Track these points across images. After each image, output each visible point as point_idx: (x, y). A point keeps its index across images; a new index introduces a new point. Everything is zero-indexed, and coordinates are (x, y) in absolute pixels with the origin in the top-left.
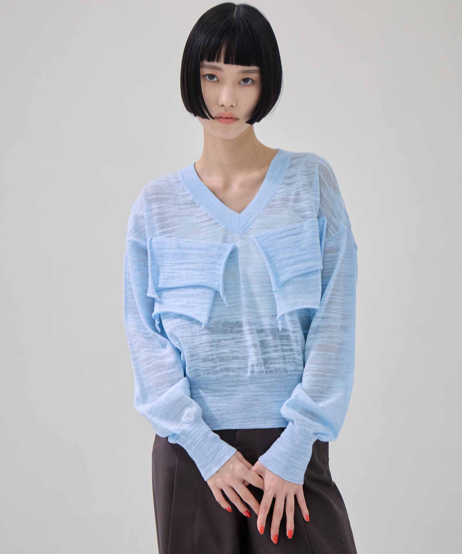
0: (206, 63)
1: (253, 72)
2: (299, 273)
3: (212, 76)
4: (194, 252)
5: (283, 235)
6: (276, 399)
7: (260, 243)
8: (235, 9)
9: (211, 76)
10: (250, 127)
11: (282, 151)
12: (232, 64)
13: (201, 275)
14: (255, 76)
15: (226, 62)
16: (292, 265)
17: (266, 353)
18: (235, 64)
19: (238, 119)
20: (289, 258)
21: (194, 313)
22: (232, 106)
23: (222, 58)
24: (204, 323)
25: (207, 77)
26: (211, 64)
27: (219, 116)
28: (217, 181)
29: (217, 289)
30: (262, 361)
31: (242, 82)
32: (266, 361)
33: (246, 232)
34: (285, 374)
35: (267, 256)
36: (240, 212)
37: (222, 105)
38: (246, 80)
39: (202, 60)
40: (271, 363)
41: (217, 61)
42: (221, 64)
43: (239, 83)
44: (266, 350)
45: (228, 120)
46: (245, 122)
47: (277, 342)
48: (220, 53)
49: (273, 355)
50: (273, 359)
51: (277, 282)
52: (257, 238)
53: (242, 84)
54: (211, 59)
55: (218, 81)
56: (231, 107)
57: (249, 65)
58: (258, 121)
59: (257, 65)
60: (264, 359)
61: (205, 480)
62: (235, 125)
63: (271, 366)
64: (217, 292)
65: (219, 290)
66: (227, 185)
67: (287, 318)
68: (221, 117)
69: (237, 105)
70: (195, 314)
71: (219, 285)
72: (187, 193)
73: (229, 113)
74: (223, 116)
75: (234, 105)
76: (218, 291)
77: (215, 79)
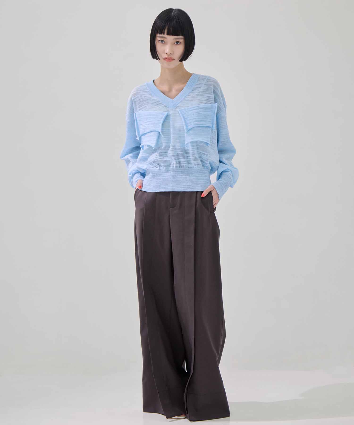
0: (158, 35)
1: (181, 39)
2: (197, 126)
4: (151, 116)
5: (191, 110)
6: (183, 179)
7: (181, 113)
8: (173, 11)
9: (162, 41)
10: (180, 63)
11: (195, 74)
12: (170, 35)
14: (182, 41)
15: (168, 34)
16: (194, 122)
18: (171, 35)
19: (174, 59)
20: (193, 119)
22: (171, 54)
23: (166, 33)
24: (154, 147)
25: (160, 41)
26: (161, 35)
27: (165, 58)
28: (165, 88)
29: (159, 131)
30: (178, 162)
31: (176, 43)
32: (179, 162)
33: (175, 108)
34: (188, 168)
35: (183, 118)
36: (172, 99)
37: (167, 54)
41: (164, 34)
42: (165, 35)
43: (174, 44)
45: (170, 60)
46: (178, 61)
48: (165, 31)
51: (187, 129)
52: (180, 110)
53: (175, 44)
54: (161, 33)
55: (165, 43)
56: (171, 55)
57: (178, 36)
58: (185, 60)
59: (182, 36)
62: (173, 62)
63: (182, 164)
64: (159, 133)
66: (170, 90)
67: (190, 144)
68: (166, 59)
70: (150, 144)
71: (159, 129)
72: (148, 90)
73: (170, 57)
75: (172, 53)
77: (164, 42)
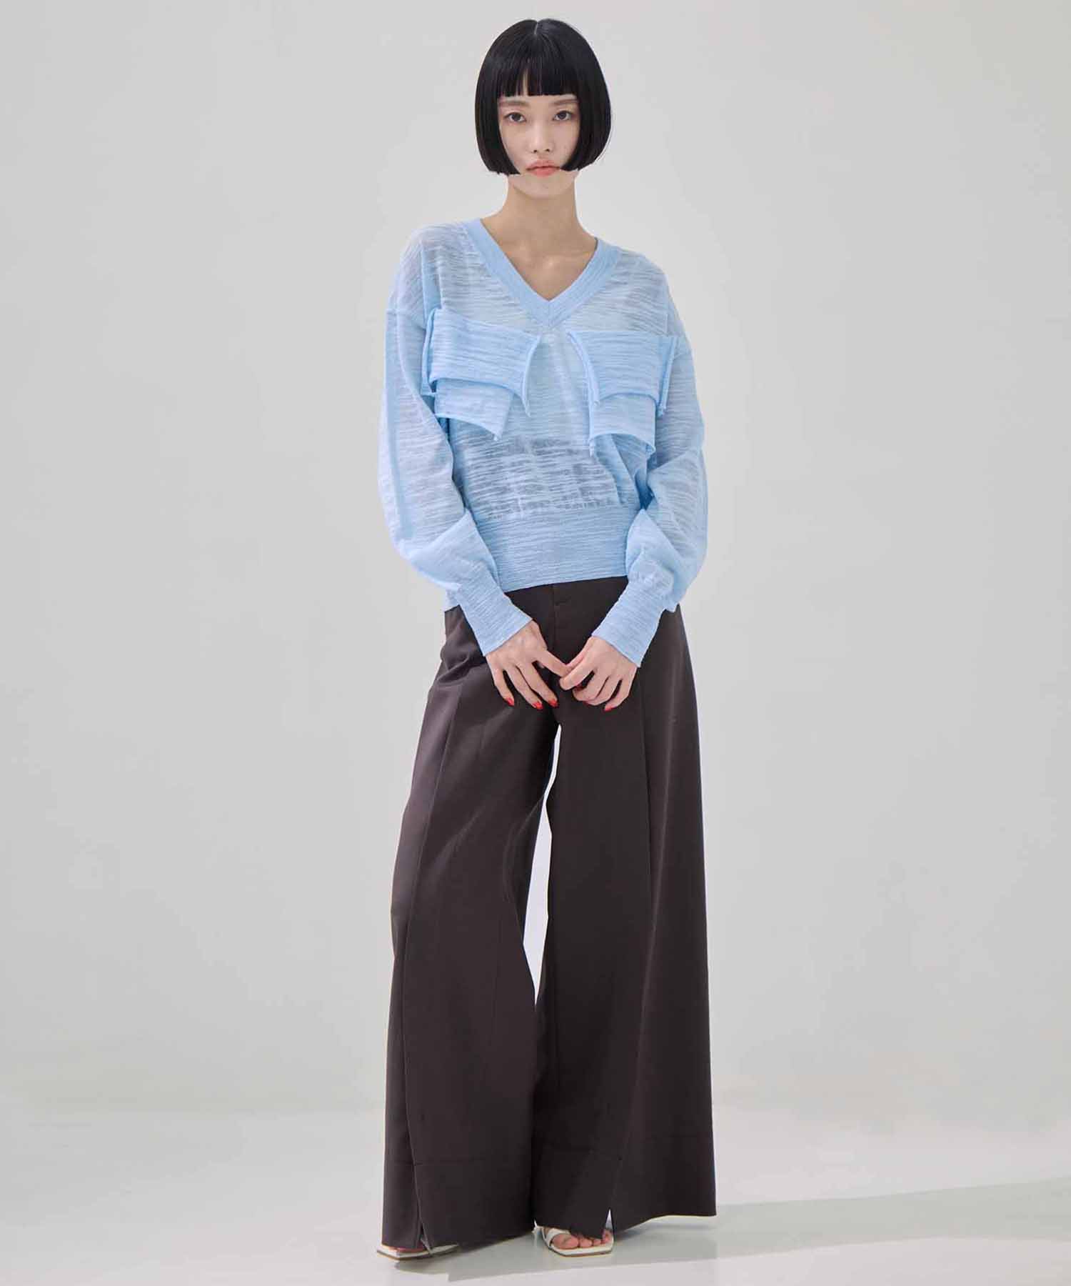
0: (505, 99)
1: (568, 102)
3: (516, 116)
13: (496, 370)
14: (571, 108)
15: (531, 93)
17: (584, 480)
18: (542, 95)
19: (556, 167)
21: (484, 419)
22: (548, 150)
23: (525, 90)
24: (497, 435)
25: (511, 118)
26: (510, 99)
27: (533, 166)
29: (518, 391)
31: (557, 118)
36: (549, 299)
37: (535, 151)
38: (562, 115)
39: (499, 96)
40: (591, 493)
41: (519, 94)
42: (525, 97)
43: (553, 120)
44: (582, 477)
45: (547, 170)
47: (599, 467)
48: (521, 85)
49: (594, 483)
50: (591, 488)
53: (557, 121)
54: (511, 93)
55: (525, 121)
56: (548, 152)
57: (561, 93)
59: (572, 92)
60: (581, 489)
61: (484, 655)
62: (556, 176)
63: (590, 497)
64: (515, 396)
65: (521, 393)
68: (535, 168)
69: (555, 148)
70: (484, 422)
71: (521, 388)
73: (544, 159)
74: (538, 165)
75: (551, 149)
76: (519, 395)
77: (522, 119)
